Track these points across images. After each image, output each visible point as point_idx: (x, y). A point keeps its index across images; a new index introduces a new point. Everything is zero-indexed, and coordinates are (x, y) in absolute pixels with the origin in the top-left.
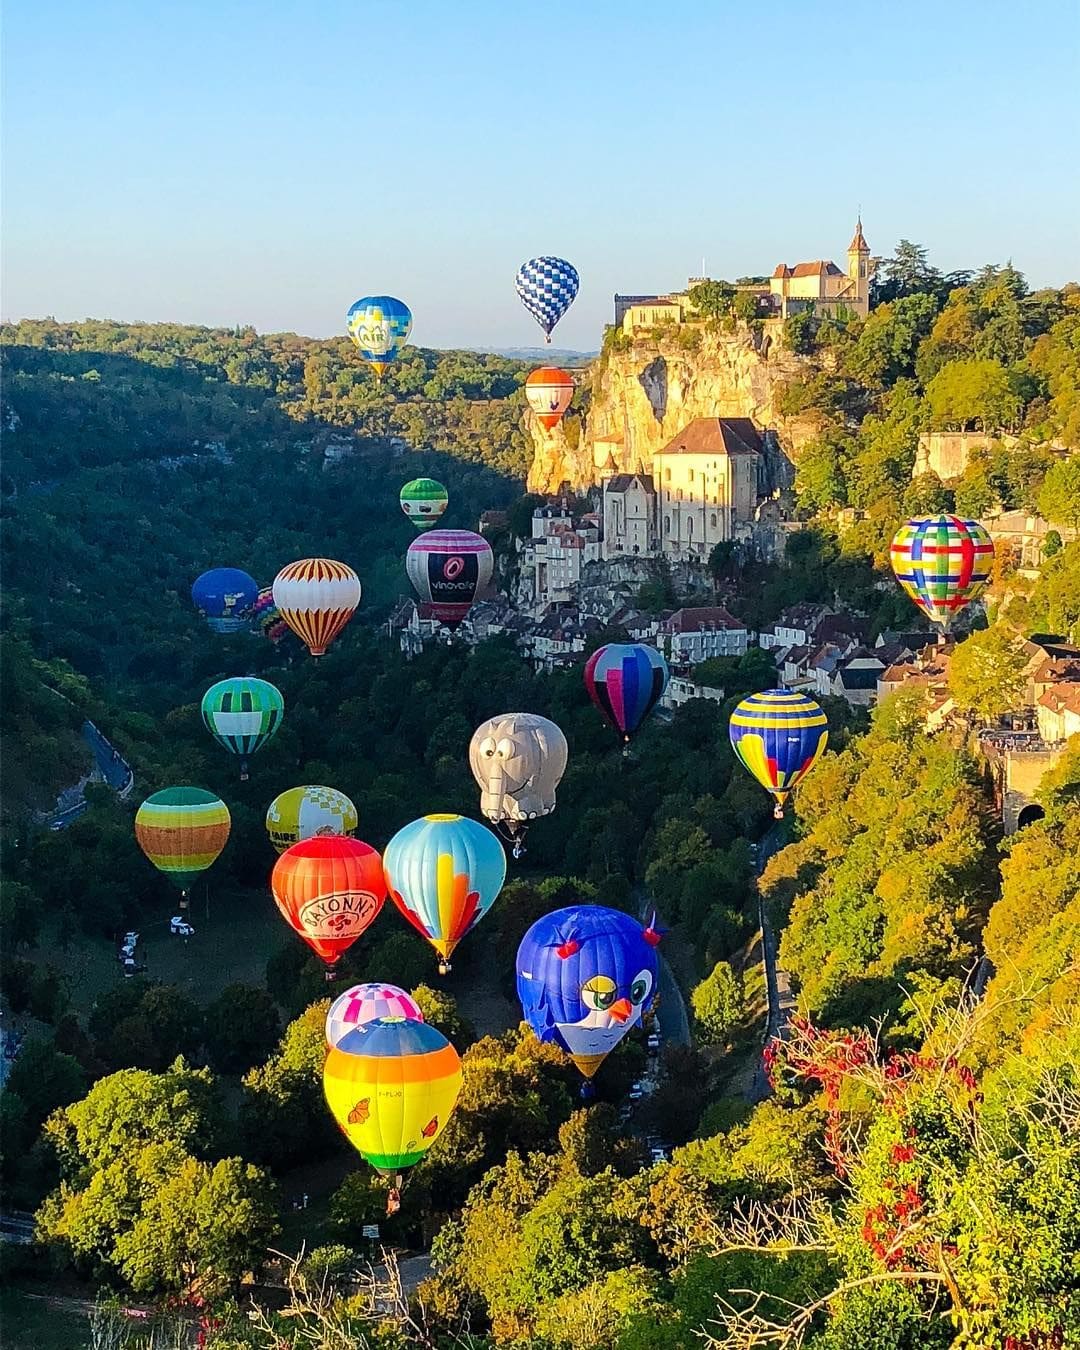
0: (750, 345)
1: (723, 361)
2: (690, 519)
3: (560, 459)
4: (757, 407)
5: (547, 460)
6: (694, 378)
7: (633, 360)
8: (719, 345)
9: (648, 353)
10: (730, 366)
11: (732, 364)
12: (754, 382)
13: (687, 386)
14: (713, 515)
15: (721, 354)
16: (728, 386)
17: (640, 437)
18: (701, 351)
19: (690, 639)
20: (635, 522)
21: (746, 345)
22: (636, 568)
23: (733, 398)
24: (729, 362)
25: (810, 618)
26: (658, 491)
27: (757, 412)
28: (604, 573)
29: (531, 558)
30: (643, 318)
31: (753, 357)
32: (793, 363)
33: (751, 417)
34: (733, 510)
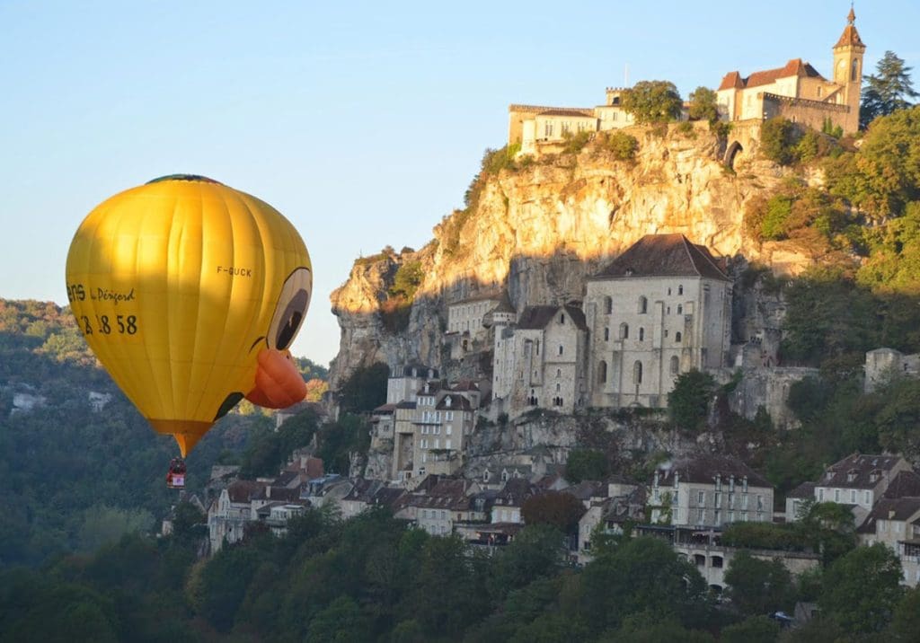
0: (710, 154)
1: (670, 174)
2: (639, 365)
3: (373, 350)
4: (717, 234)
5: (355, 351)
6: (626, 199)
7: (536, 181)
8: (666, 154)
9: (558, 171)
10: (680, 181)
11: (683, 178)
12: (714, 200)
13: (617, 208)
14: (675, 358)
15: (669, 165)
16: (676, 206)
17: (536, 283)
18: (639, 163)
19: (701, 493)
20: (557, 368)
21: (706, 152)
22: (557, 428)
23: (683, 222)
24: (679, 176)
25: (879, 473)
26: (592, 328)
27: (716, 239)
28: (505, 438)
29: (387, 428)
30: (549, 130)
31: (715, 169)
32: (770, 177)
33: (708, 246)
34: (704, 351)
